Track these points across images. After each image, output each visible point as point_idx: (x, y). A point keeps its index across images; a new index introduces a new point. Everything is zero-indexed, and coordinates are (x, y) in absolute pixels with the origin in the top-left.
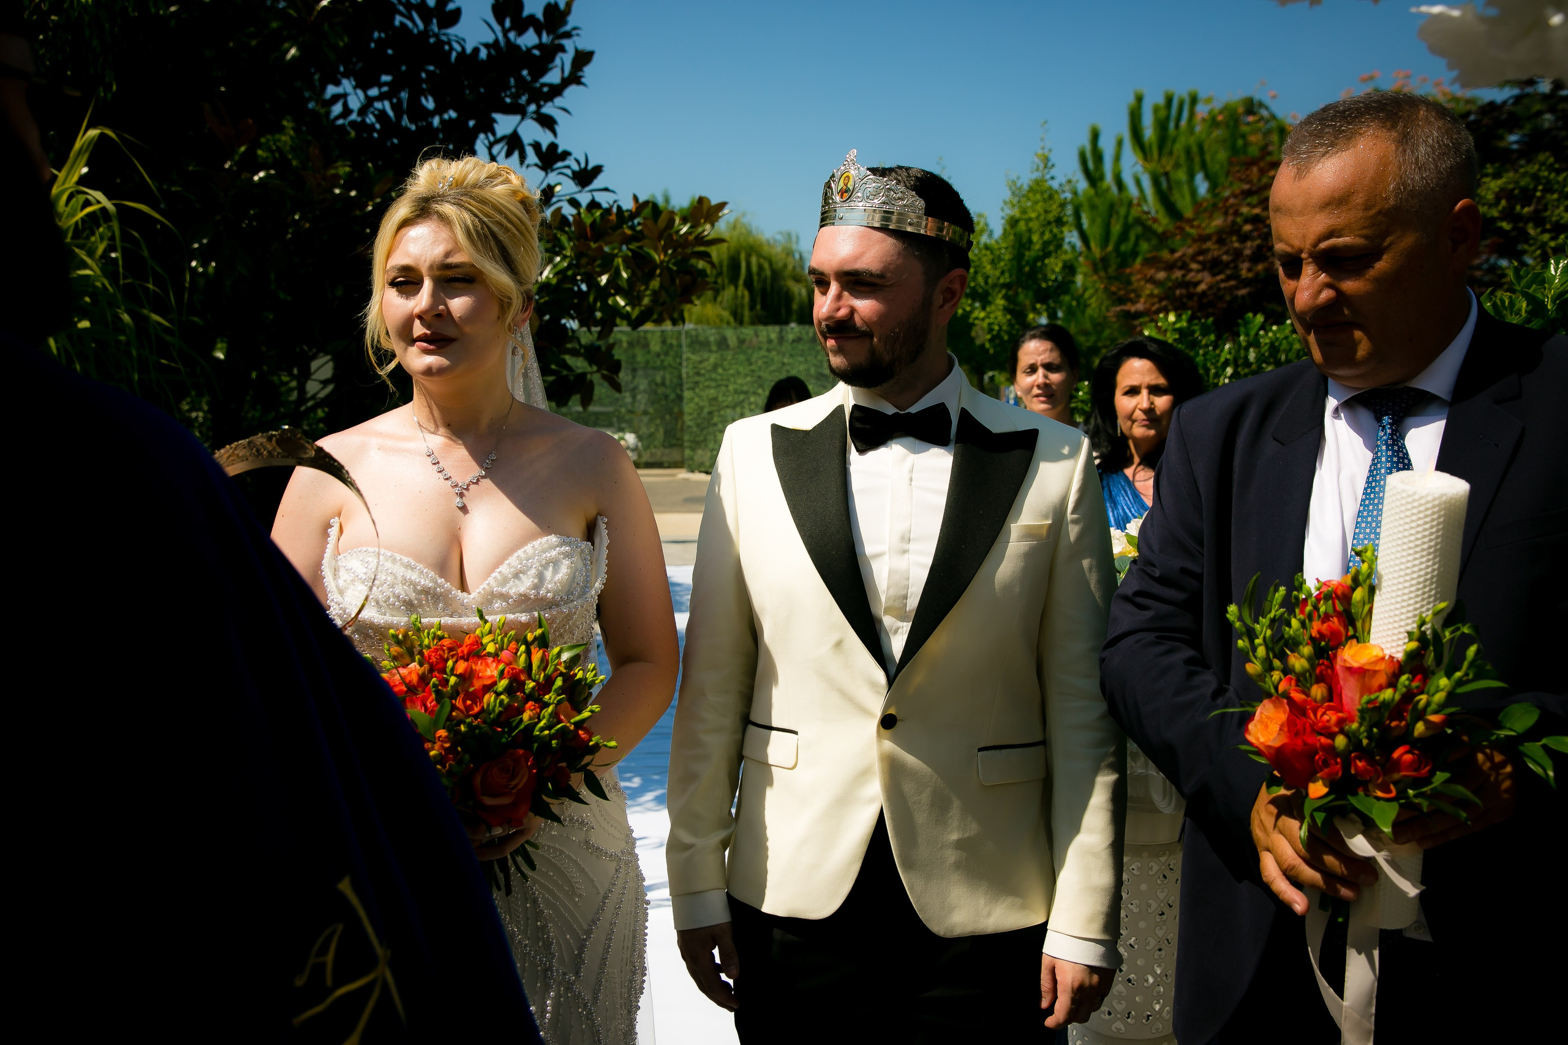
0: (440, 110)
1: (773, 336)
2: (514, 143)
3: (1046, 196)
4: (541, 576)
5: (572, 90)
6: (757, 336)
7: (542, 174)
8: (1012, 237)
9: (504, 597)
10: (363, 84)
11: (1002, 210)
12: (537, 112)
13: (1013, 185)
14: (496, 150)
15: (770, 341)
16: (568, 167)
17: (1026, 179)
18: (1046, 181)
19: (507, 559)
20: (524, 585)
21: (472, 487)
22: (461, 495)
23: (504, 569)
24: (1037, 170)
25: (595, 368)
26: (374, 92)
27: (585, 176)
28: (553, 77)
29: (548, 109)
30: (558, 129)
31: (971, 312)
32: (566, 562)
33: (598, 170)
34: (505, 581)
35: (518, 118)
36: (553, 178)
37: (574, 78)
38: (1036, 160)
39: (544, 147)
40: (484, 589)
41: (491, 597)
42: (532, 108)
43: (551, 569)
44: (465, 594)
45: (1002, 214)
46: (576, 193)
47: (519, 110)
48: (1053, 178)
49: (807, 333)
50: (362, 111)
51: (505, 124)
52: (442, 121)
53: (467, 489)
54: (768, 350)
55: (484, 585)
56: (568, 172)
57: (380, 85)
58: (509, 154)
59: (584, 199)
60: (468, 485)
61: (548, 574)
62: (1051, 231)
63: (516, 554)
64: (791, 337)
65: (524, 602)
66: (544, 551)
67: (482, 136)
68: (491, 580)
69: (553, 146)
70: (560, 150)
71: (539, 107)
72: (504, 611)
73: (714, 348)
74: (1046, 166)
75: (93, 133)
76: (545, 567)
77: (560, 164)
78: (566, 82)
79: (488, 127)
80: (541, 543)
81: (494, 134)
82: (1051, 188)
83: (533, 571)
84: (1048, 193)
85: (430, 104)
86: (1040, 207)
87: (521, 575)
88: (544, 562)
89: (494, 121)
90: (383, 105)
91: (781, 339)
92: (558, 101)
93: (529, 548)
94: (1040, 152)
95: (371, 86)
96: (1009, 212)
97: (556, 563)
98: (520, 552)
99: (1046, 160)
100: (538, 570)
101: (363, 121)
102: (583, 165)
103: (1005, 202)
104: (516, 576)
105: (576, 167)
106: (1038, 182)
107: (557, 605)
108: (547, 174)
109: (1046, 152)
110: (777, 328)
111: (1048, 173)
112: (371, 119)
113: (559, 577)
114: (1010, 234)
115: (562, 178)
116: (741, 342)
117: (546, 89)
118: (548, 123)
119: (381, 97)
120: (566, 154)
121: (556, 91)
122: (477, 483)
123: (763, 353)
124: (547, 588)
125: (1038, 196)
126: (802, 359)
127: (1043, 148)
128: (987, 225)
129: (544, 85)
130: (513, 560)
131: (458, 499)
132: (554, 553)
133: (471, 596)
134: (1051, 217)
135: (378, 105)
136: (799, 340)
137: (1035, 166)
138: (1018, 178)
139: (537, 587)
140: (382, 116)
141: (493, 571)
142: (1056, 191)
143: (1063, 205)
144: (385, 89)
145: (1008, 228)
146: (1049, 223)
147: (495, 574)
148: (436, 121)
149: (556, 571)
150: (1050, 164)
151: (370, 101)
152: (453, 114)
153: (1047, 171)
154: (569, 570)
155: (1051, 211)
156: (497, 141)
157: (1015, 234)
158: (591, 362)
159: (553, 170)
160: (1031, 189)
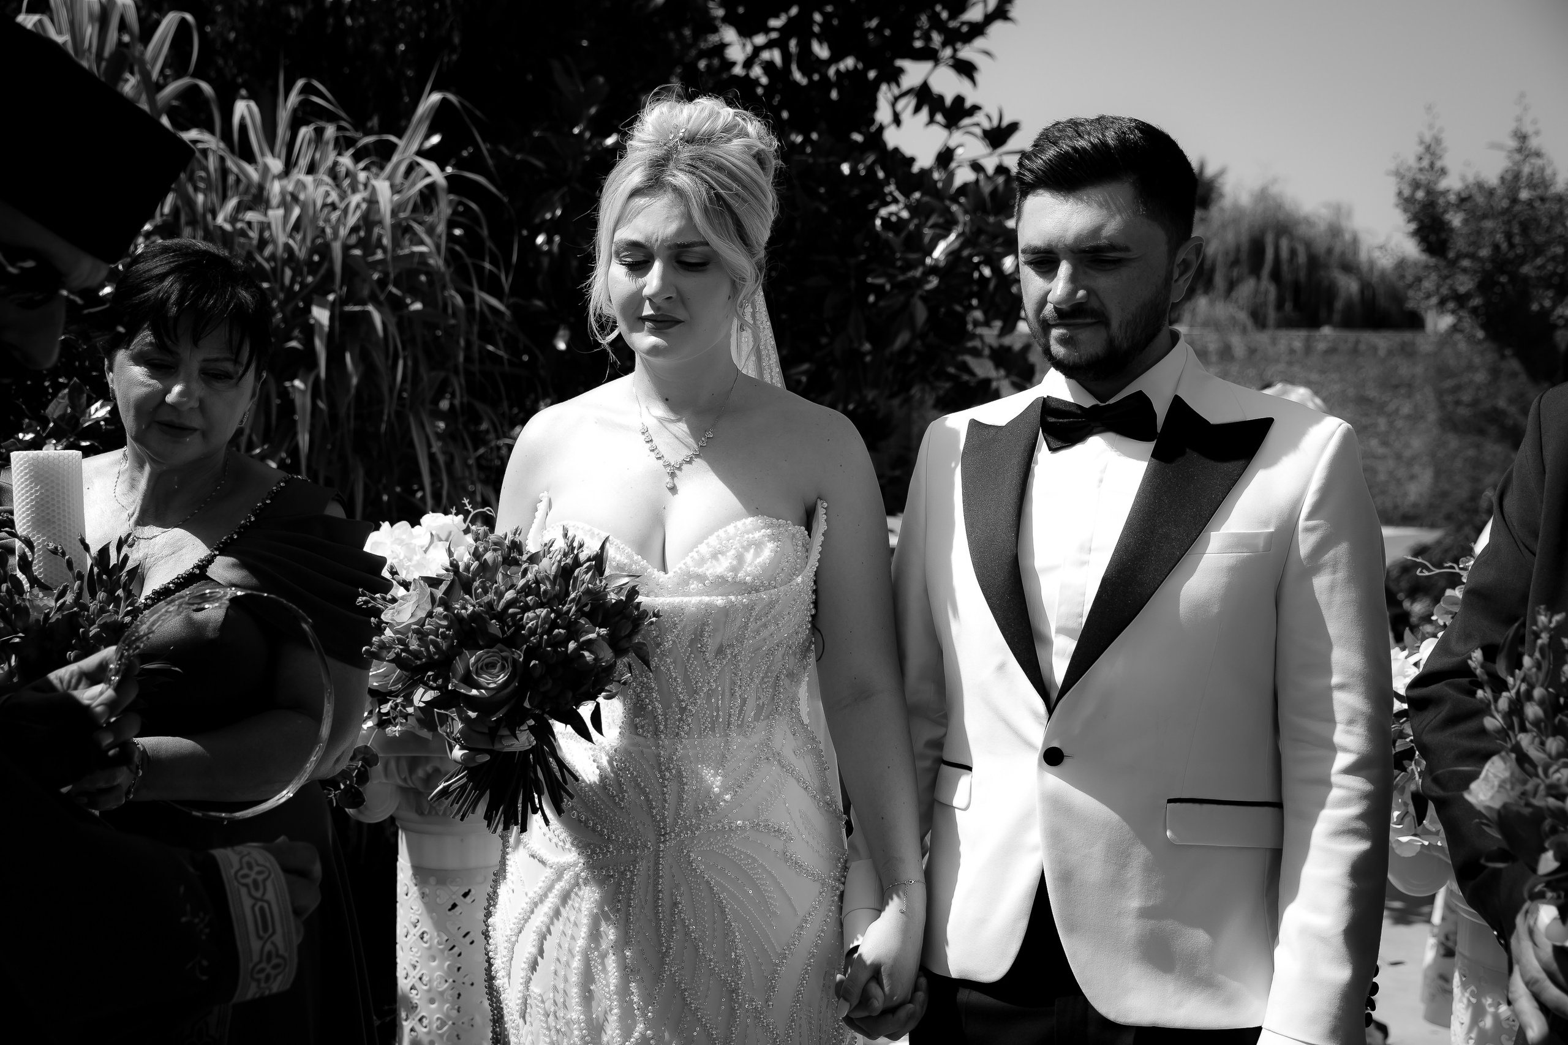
0: (837, 56)
1: (1298, 344)
2: (924, 96)
4: (740, 558)
5: (997, 28)
6: (1274, 342)
7: (944, 133)
9: (701, 578)
10: (746, 32)
12: (953, 57)
14: (900, 105)
15: (1292, 351)
16: (978, 125)
19: (707, 538)
20: (721, 567)
21: (685, 467)
22: (673, 475)
23: (703, 549)
25: (1002, 372)
26: (760, 39)
27: (997, 136)
28: (974, 14)
29: (966, 53)
30: (978, 76)
31: (1554, 307)
32: (771, 545)
33: (1013, 127)
34: (702, 561)
35: (927, 66)
36: (956, 138)
37: (1001, 13)
39: (948, 101)
40: (680, 568)
41: (688, 577)
42: (948, 52)
43: (752, 551)
44: (662, 573)
46: (985, 156)
47: (929, 55)
49: (1346, 341)
50: (748, 64)
51: (914, 73)
52: (838, 72)
53: (680, 469)
54: (1290, 363)
55: (681, 565)
56: (978, 131)
57: (767, 30)
58: (917, 109)
59: (990, 164)
60: (681, 465)
61: (749, 556)
63: (716, 534)
64: (1321, 346)
65: (721, 584)
66: (748, 532)
67: (884, 87)
68: (688, 560)
69: (959, 100)
70: (968, 104)
71: (955, 50)
72: (700, 594)
73: (1214, 358)
75: (436, 97)
76: (746, 549)
77: (966, 121)
78: (989, 19)
79: (893, 76)
80: (744, 523)
81: (898, 85)
83: (733, 552)
85: (822, 51)
87: (719, 556)
88: (745, 543)
89: (901, 71)
90: (772, 55)
91: (1308, 349)
92: (979, 42)
93: (731, 529)
95: (756, 32)
97: (758, 545)
98: (721, 532)
100: (738, 551)
101: (747, 75)
102: (995, 123)
104: (715, 556)
105: (986, 125)
107: (757, 591)
108: (951, 133)
110: (1302, 334)
112: (757, 71)
113: (760, 560)
115: (968, 139)
116: (1252, 351)
117: (965, 29)
118: (966, 69)
119: (769, 45)
120: (976, 108)
121: (977, 30)
122: (690, 462)
123: (1281, 367)
124: (746, 572)
126: (1335, 376)
129: (963, 23)
130: (713, 540)
131: (668, 479)
132: (757, 535)
133: (667, 576)
135: (766, 55)
136: (1332, 351)
139: (735, 569)
140: (769, 67)
141: (691, 551)
144: (774, 35)
147: (694, 554)
148: (832, 72)
149: (757, 555)
151: (757, 50)
152: (849, 63)
154: (773, 554)
156: (904, 95)
158: (998, 365)
159: (958, 128)
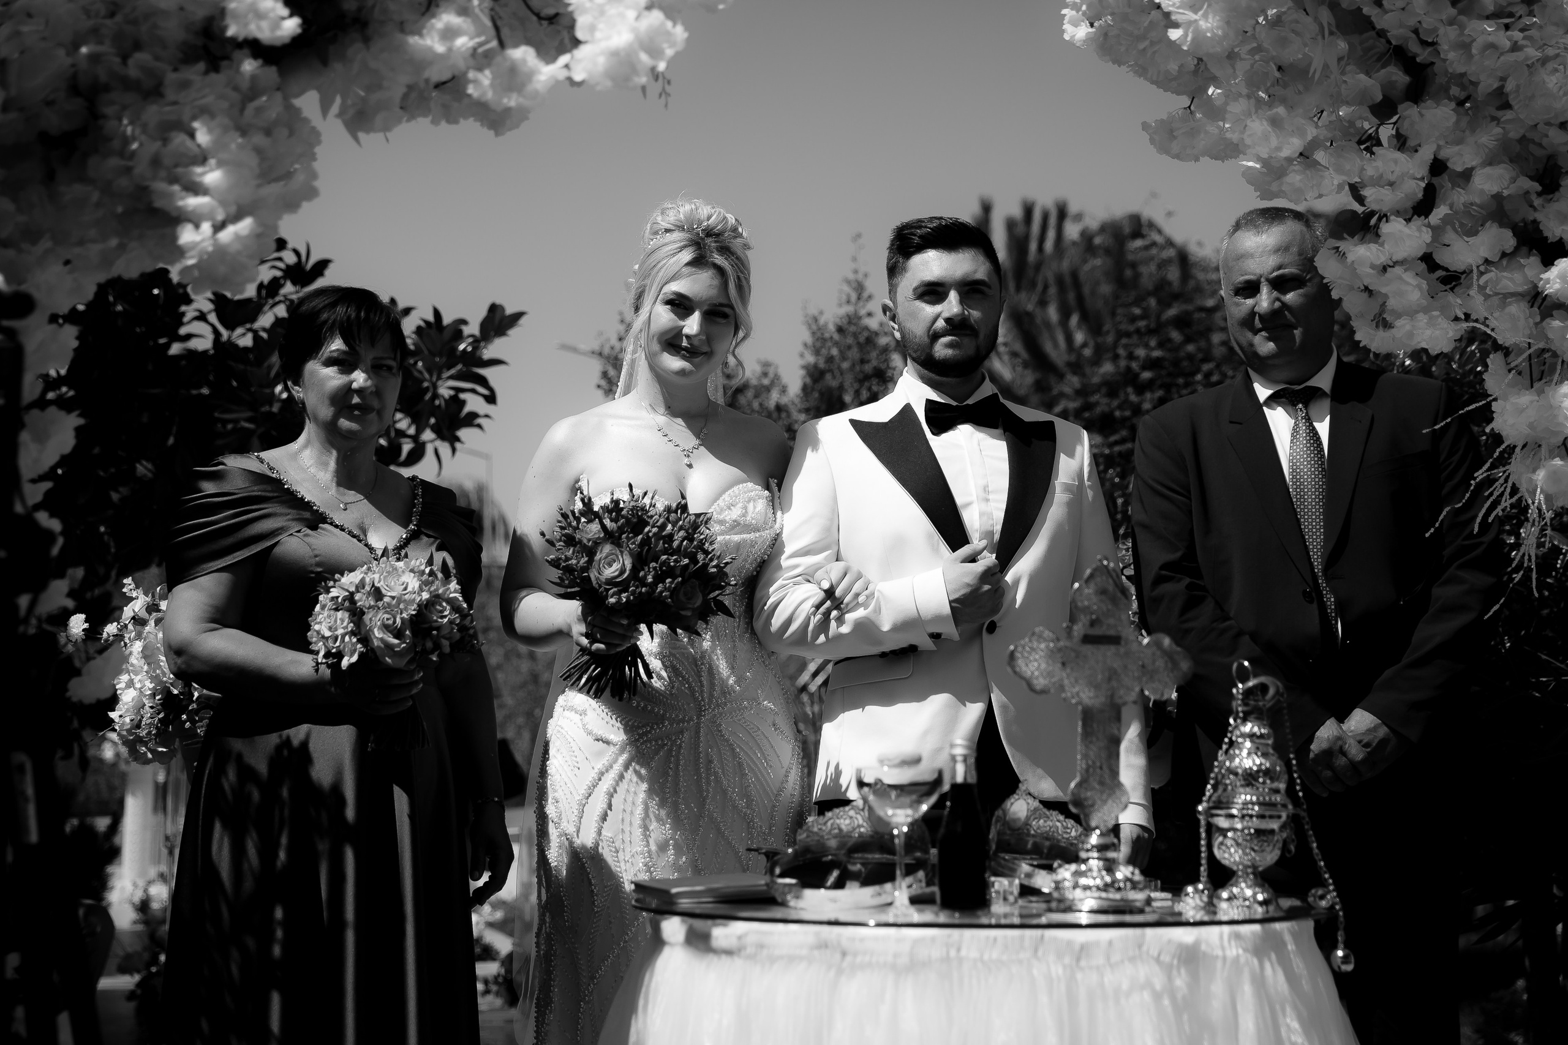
3: (862, 339)
4: (746, 509)
8: (816, 395)
11: (802, 355)
13: (814, 323)
17: (832, 313)
18: (860, 318)
19: (722, 495)
21: (695, 453)
23: (721, 503)
24: (848, 302)
38: (846, 288)
45: (802, 362)
48: (870, 315)
53: (692, 453)
60: (692, 450)
62: (869, 389)
74: (859, 299)
76: (748, 502)
80: (743, 487)
82: (867, 328)
84: (866, 334)
86: (854, 353)
88: (747, 499)
93: (736, 489)
94: (851, 276)
96: (810, 359)
99: (859, 288)
100: (743, 504)
103: (805, 345)
104: (729, 508)
106: (853, 319)
109: (860, 277)
111: (864, 307)
114: (813, 389)
122: (698, 450)
124: (751, 517)
125: (850, 340)
127: (856, 272)
128: (777, 377)
130: (727, 497)
131: (686, 458)
132: (752, 494)
134: (868, 368)
137: (844, 297)
138: (821, 313)
142: (876, 334)
143: (885, 350)
145: (808, 380)
146: (867, 378)
150: (865, 295)
153: (861, 304)
155: (868, 361)
157: (822, 394)
160: (840, 330)
